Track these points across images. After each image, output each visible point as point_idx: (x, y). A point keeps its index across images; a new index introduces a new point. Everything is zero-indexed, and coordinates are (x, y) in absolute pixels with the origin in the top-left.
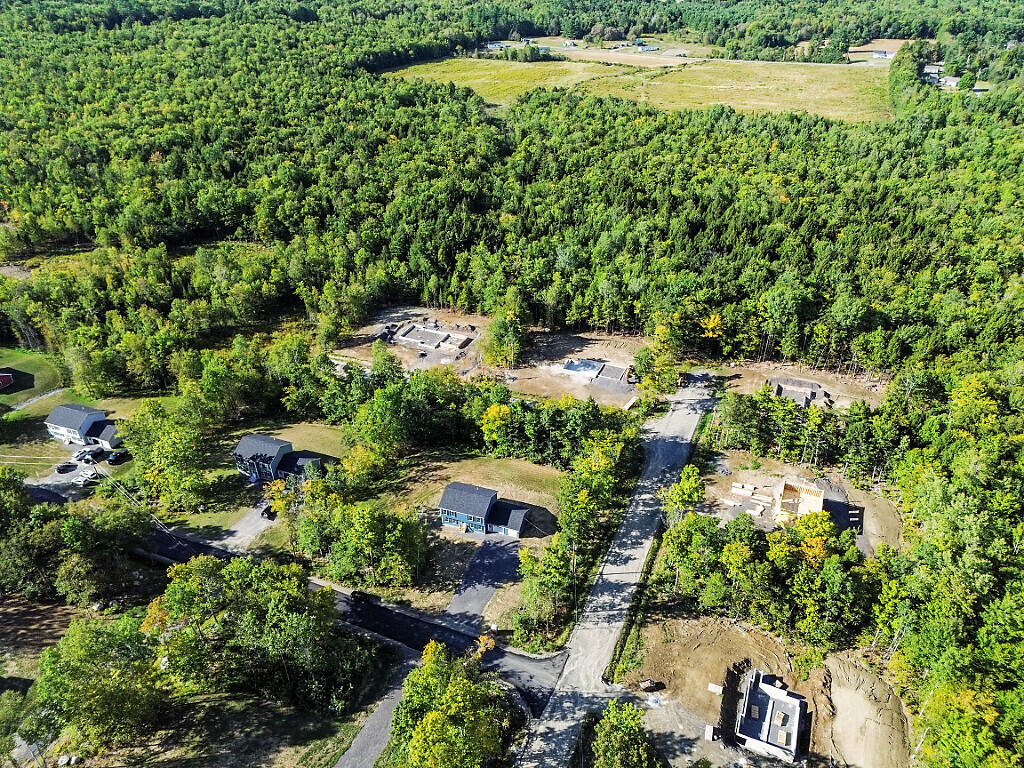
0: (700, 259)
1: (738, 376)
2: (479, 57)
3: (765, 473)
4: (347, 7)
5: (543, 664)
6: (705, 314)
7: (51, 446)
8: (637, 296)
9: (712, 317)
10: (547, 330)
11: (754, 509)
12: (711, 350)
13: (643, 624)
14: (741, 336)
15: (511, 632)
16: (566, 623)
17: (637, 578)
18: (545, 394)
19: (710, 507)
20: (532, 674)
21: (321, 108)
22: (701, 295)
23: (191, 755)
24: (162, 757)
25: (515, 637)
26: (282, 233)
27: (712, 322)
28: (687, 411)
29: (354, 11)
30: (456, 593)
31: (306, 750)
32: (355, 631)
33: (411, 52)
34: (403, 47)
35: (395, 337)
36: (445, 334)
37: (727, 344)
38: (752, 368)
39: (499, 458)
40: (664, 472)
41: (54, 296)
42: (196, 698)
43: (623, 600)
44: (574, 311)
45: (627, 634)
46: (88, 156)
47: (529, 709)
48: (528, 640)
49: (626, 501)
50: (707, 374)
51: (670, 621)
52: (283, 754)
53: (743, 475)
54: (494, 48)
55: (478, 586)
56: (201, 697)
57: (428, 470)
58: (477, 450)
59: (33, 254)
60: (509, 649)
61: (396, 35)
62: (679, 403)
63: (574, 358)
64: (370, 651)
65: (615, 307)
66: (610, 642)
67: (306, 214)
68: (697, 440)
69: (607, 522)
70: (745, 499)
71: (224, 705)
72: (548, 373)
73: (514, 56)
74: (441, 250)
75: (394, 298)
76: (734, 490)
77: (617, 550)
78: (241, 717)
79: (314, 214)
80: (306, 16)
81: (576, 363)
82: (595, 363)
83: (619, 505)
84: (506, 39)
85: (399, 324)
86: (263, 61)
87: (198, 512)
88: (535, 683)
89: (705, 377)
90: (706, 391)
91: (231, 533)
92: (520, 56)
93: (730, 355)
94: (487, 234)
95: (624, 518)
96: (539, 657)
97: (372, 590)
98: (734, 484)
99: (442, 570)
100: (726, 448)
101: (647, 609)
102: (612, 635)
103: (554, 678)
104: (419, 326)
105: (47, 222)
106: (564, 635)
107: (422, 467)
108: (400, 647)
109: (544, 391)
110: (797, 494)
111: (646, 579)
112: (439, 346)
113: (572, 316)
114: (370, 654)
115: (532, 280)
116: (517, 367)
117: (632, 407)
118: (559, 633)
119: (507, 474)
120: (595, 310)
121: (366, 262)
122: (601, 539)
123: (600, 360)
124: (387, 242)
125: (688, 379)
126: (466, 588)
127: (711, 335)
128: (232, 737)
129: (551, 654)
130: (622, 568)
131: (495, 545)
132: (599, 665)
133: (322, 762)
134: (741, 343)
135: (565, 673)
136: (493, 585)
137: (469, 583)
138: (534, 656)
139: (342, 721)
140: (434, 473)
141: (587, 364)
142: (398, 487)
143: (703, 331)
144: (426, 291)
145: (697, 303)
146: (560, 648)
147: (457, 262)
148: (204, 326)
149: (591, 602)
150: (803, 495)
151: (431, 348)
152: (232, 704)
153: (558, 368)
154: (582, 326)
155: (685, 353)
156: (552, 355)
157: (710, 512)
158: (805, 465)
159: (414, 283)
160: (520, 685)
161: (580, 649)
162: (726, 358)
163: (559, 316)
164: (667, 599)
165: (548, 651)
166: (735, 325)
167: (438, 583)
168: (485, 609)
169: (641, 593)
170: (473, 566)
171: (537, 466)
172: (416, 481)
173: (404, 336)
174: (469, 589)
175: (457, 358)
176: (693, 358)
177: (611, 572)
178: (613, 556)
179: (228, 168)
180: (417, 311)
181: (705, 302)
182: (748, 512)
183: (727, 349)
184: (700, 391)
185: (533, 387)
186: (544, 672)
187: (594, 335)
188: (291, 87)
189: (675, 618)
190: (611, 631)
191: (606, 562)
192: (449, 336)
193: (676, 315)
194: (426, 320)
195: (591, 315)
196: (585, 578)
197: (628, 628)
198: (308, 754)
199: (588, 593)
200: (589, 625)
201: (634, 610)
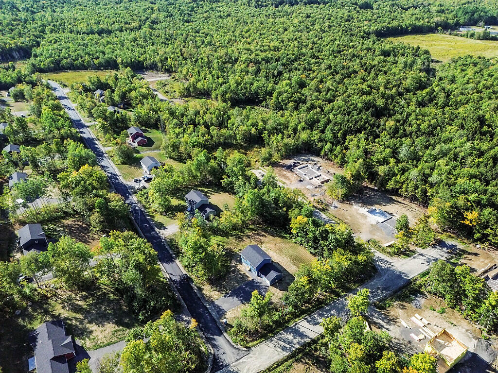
0: (492, 176)
1: (476, 254)
2: (450, 34)
3: (444, 318)
4: (390, 3)
5: (234, 350)
6: (470, 209)
7: (139, 171)
8: (432, 186)
9: (474, 212)
10: (376, 188)
11: (417, 335)
12: (467, 232)
13: (298, 361)
14: (490, 231)
15: (232, 327)
16: (261, 337)
17: (314, 336)
18: (346, 221)
19: (391, 320)
20: (226, 352)
21: (339, 52)
22: (473, 197)
23: (85, 307)
24: (77, 302)
25: (232, 330)
26: (279, 107)
27: (472, 216)
28: (423, 262)
29: (393, 5)
30: (224, 296)
31: (118, 328)
32: (174, 291)
33: (409, 28)
34: (406, 25)
35: (295, 168)
36: (319, 174)
37: (479, 232)
38: (491, 253)
39: (296, 243)
40: (378, 288)
41: (177, 114)
42: (103, 286)
43: (298, 343)
44: (392, 183)
45: (286, 361)
46: (231, 60)
47: (211, 367)
48: (236, 335)
49: (343, 294)
50: (456, 246)
51: (313, 367)
52: (109, 325)
53: (429, 313)
54: (464, 31)
55: (235, 298)
56: (105, 287)
57: (258, 235)
58: (288, 235)
59: (190, 96)
60: (225, 334)
61: (407, 19)
62: (421, 255)
63: (377, 207)
64: (168, 302)
65: (416, 187)
66: (273, 359)
67: (291, 101)
68: (415, 280)
69: (323, 299)
70: (418, 327)
71: (108, 294)
72: (358, 210)
73: (472, 36)
74: (341, 132)
75: (309, 149)
76: (413, 318)
77: (316, 316)
78: (110, 301)
79: (295, 101)
80: (367, 6)
81: (378, 211)
82: (387, 215)
83: (338, 295)
84: (475, 26)
85: (301, 163)
86: (329, 27)
87: (162, 215)
88: (223, 357)
89: (453, 247)
90: (446, 255)
91: (165, 228)
92: (476, 36)
93: (479, 240)
94: (370, 129)
95: (334, 302)
96: (235, 346)
97: (193, 277)
98: (417, 315)
99: (227, 283)
100: (430, 293)
101: (306, 355)
102: (278, 356)
103: (233, 360)
104: (310, 166)
105: (199, 85)
106: (255, 343)
107: (257, 232)
108: (184, 307)
109: (347, 219)
110: (450, 340)
111: (319, 339)
112: (312, 179)
113: (391, 185)
114: (167, 303)
115: (378, 159)
116: (342, 202)
117: (390, 246)
118: (254, 340)
119: (291, 252)
120: (404, 186)
121: (304, 129)
122: (313, 307)
123: (391, 214)
124: (318, 121)
125: (440, 243)
126: (230, 296)
127: (467, 223)
128: (101, 307)
129: (241, 348)
130: (311, 327)
131: (257, 283)
132: (259, 367)
133: (119, 337)
134: (488, 235)
135: (241, 361)
136: (242, 302)
137: (232, 295)
138: (233, 344)
139: (139, 325)
140: (259, 237)
141: (383, 213)
142: (239, 237)
143: (464, 219)
144: (323, 150)
145: (468, 201)
146: (249, 348)
147: (346, 139)
148: (221, 140)
149: (281, 334)
150: (454, 343)
151: (307, 178)
152: (112, 295)
153: (363, 210)
154: (395, 192)
155: (450, 228)
156: (366, 202)
157: (387, 323)
158: (478, 327)
159: (319, 145)
160: (216, 353)
161: (257, 354)
162: (476, 241)
163: (384, 183)
164: (321, 356)
165: (241, 345)
166: (487, 222)
167: (220, 287)
168: (230, 310)
169: (309, 344)
170: (240, 288)
171: (311, 255)
172: (249, 238)
173: (299, 169)
174: (230, 297)
175: (316, 187)
176: (453, 233)
177: (303, 325)
178: (312, 318)
179: (276, 74)
180: (315, 159)
181: (474, 202)
182: (412, 335)
183: (477, 236)
184: (442, 253)
185: (343, 215)
186: (231, 355)
187: (401, 200)
188: (332, 41)
189: (317, 368)
190: (279, 354)
191: (305, 319)
192: (320, 175)
193: (448, 204)
194: (316, 164)
195: (401, 188)
196: (288, 321)
197: (289, 358)
198: (118, 330)
199: (283, 329)
200: (271, 345)
201: (299, 351)
